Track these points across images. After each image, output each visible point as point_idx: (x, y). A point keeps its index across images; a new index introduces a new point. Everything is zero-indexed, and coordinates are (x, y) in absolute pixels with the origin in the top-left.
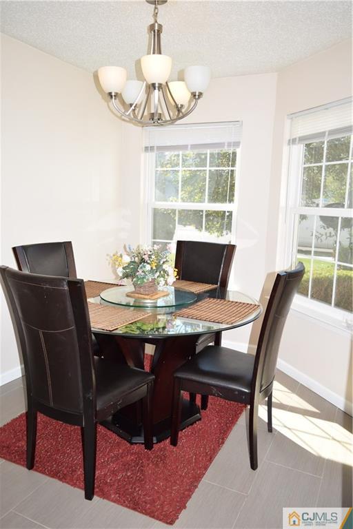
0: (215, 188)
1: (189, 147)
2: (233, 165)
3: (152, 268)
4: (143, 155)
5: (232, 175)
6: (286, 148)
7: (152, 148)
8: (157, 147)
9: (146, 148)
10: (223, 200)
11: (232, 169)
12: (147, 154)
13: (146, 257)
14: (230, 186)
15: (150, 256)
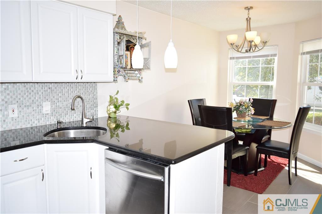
0: (264, 75)
1: (252, 57)
2: (273, 65)
3: (245, 107)
4: (229, 61)
5: (273, 69)
6: (300, 57)
7: (233, 58)
8: (236, 57)
9: (231, 58)
10: (269, 80)
11: (273, 66)
12: (231, 60)
13: (242, 103)
14: (272, 73)
15: (244, 103)
